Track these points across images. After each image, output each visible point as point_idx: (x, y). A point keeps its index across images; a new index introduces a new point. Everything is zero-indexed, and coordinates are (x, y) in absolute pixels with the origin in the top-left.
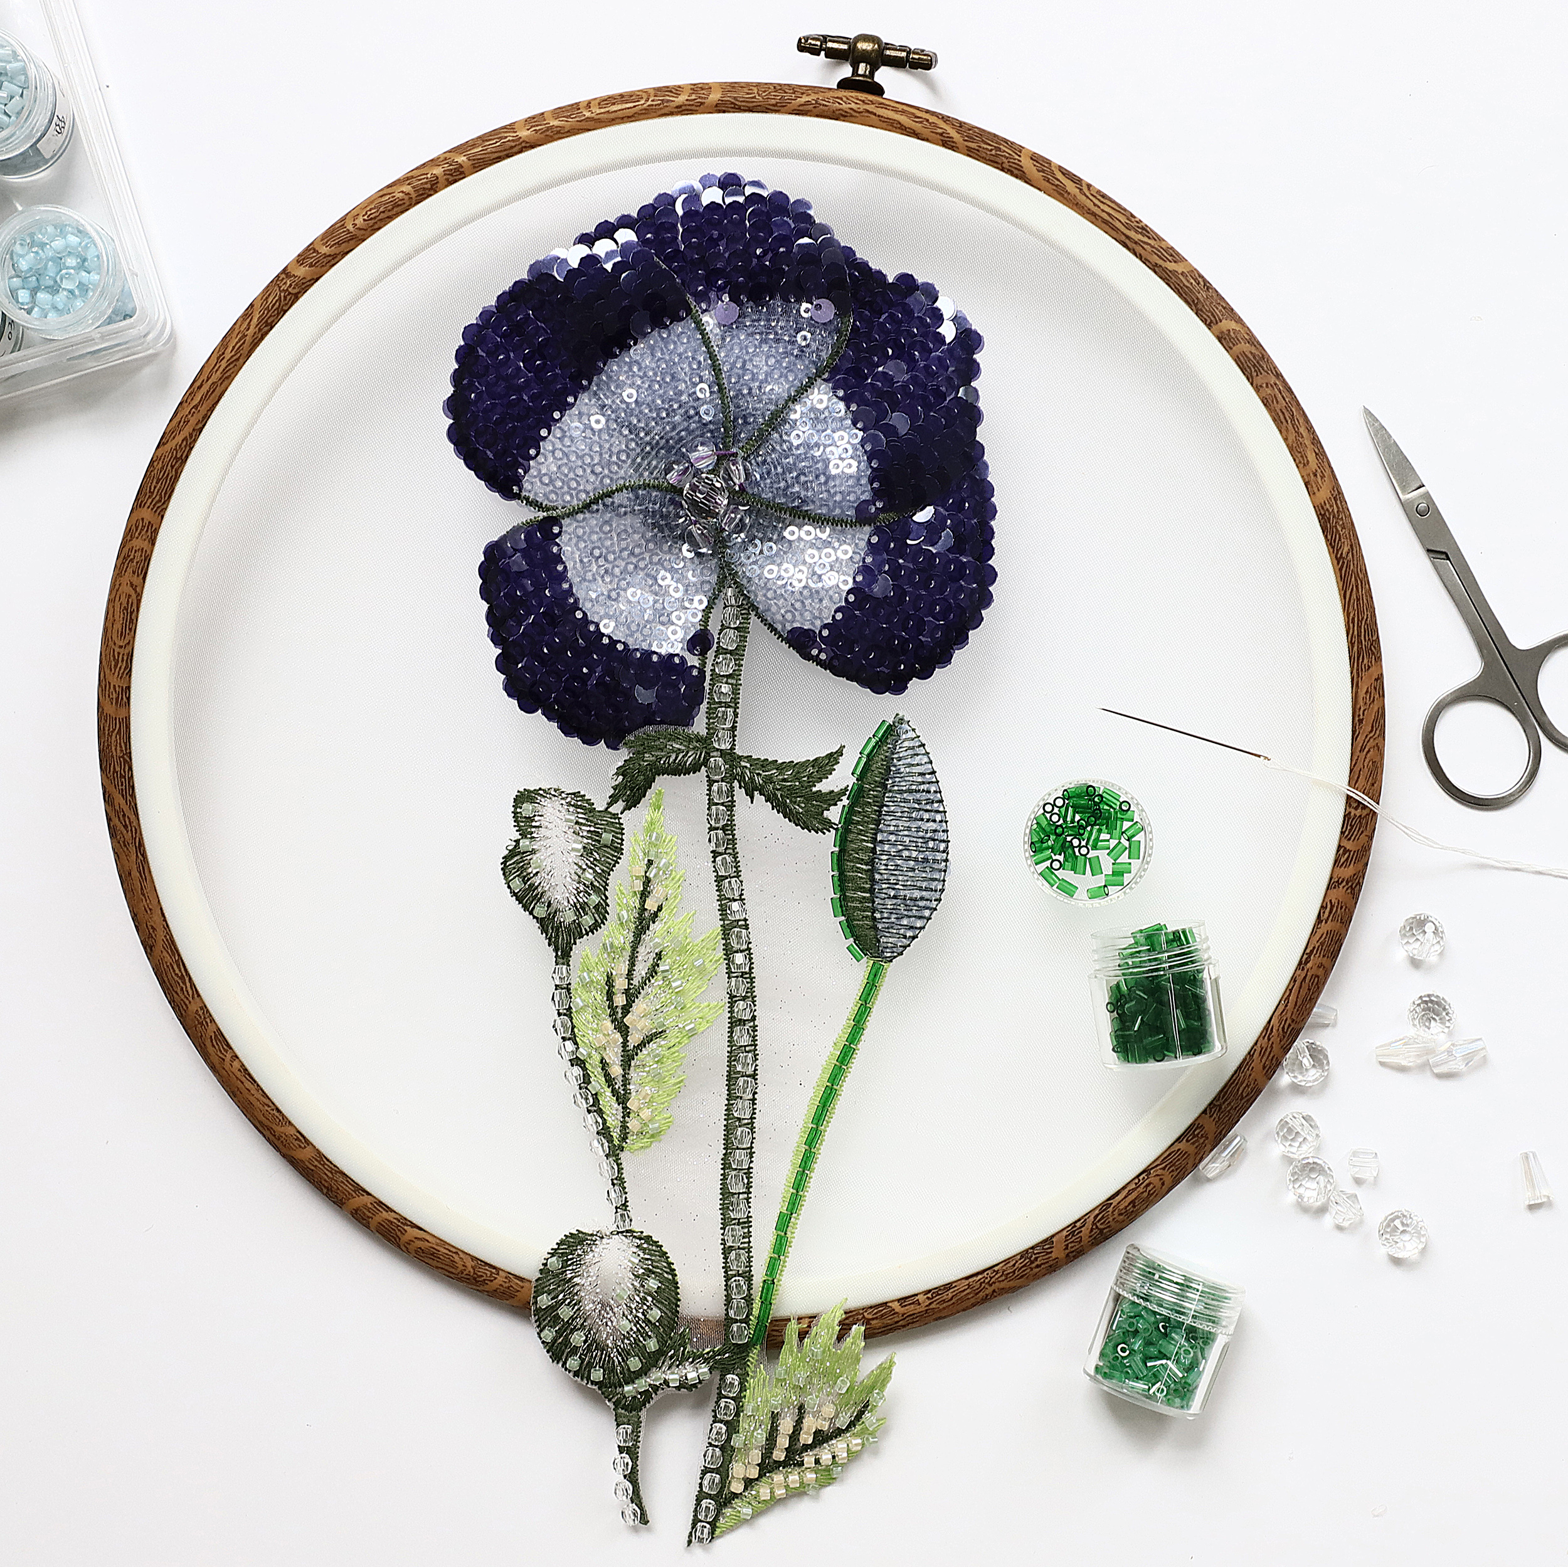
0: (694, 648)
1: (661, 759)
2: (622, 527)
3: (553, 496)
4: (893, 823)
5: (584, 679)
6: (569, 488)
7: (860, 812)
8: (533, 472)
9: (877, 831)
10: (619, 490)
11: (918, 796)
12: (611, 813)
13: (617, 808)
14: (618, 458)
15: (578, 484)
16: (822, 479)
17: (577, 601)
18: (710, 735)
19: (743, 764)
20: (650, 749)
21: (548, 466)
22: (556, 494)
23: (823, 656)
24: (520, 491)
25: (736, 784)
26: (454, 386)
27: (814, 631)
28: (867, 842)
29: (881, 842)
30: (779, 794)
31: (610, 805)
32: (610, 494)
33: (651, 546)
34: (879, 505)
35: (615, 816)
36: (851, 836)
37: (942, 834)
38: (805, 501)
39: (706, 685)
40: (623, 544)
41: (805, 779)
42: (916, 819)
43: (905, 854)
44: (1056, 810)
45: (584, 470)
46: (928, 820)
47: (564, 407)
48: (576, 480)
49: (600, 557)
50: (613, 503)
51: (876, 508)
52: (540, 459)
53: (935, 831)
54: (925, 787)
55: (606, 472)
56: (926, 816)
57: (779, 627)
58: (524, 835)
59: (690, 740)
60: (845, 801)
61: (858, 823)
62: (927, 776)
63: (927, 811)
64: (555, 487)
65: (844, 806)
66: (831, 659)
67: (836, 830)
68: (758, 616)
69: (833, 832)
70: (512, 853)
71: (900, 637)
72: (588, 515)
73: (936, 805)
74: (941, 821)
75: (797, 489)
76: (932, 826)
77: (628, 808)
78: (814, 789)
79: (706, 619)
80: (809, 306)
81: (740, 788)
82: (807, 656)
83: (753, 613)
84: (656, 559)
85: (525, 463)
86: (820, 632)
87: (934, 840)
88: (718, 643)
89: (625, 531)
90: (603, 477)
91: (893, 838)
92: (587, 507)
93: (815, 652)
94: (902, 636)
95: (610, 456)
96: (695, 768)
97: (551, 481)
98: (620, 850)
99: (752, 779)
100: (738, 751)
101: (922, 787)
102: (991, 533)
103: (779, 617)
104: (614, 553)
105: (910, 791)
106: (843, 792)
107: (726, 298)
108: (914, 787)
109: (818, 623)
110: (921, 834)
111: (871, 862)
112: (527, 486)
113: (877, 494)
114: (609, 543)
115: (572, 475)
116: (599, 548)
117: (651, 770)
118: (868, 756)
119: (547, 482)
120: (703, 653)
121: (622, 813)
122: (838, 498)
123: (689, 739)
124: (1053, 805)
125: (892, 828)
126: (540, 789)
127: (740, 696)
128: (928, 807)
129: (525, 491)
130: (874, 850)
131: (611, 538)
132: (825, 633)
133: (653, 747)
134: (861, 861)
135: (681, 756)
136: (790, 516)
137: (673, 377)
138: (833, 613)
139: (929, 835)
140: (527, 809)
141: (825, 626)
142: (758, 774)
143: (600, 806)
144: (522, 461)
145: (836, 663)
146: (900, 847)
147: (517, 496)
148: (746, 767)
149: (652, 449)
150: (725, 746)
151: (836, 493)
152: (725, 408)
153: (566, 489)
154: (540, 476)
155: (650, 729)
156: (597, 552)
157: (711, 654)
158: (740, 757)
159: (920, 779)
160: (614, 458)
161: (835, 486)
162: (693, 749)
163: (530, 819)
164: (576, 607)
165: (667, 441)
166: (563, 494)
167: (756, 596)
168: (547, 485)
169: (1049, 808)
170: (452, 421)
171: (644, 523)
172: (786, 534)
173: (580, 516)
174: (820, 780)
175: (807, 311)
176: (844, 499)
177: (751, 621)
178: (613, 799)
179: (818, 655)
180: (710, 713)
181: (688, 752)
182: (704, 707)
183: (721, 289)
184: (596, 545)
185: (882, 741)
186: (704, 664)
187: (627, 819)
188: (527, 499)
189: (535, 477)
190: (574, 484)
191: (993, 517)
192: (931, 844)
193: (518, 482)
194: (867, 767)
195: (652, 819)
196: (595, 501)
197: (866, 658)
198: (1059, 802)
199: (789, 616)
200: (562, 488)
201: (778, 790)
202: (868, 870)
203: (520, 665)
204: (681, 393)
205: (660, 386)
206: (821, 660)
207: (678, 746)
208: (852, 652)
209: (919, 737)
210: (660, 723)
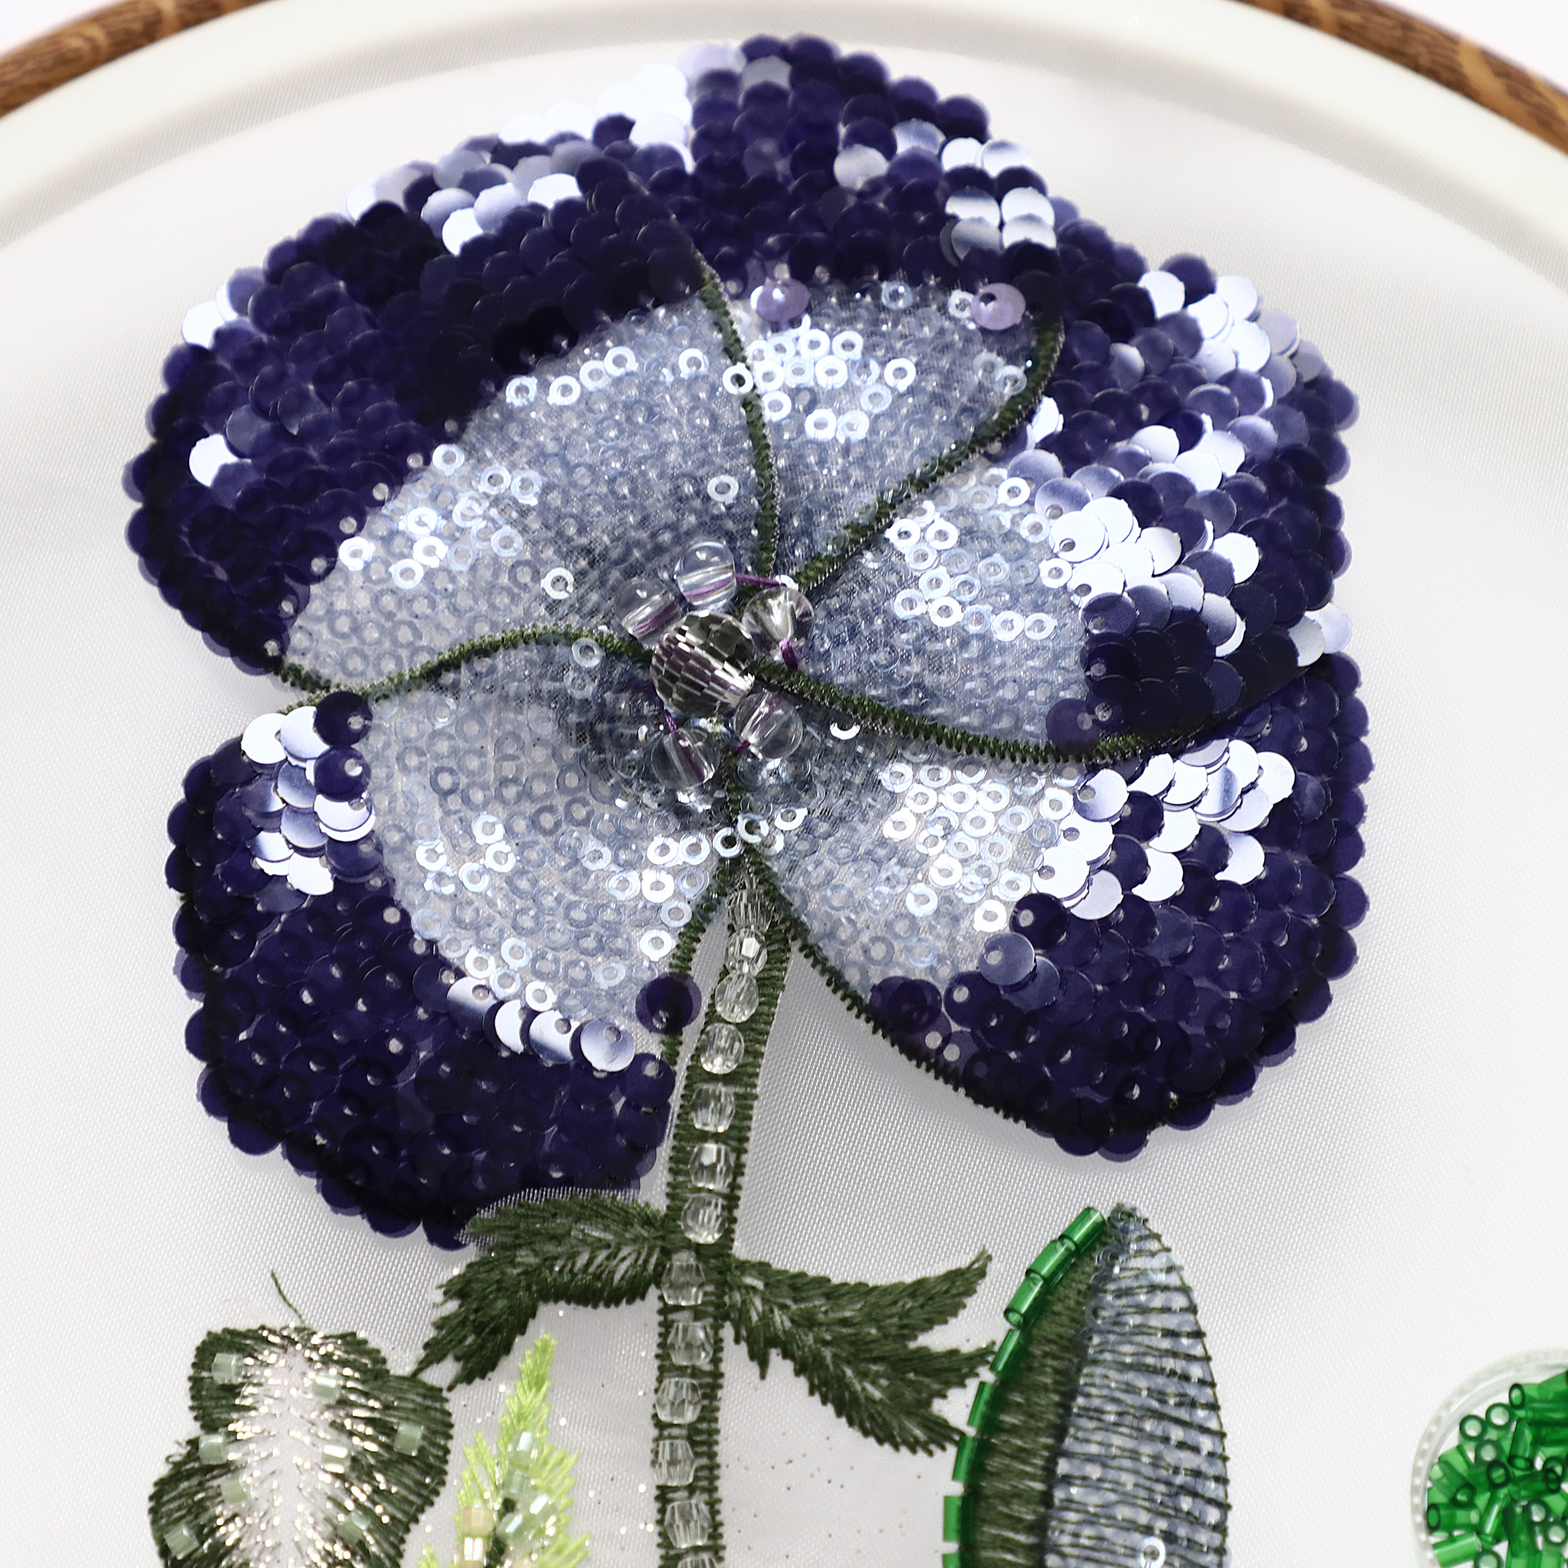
0: (653, 1012)
1: (556, 1258)
2: (509, 727)
3: (356, 663)
4: (1098, 1436)
5: (393, 1066)
6: (395, 642)
7: (1018, 1404)
8: (315, 607)
9: (1057, 1452)
10: (511, 643)
11: (1160, 1381)
12: (424, 1385)
13: (441, 1374)
14: (513, 578)
15: (417, 634)
16: (975, 647)
17: (389, 885)
18: (675, 1212)
19: (749, 1280)
20: (530, 1240)
21: (350, 597)
22: (365, 657)
23: (952, 1054)
24: (283, 650)
25: (727, 1332)
26: (156, 434)
27: (934, 990)
28: (1033, 1477)
29: (1067, 1480)
30: (827, 1353)
31: (424, 1364)
32: (486, 650)
33: (572, 780)
34: (1103, 715)
35: (434, 1393)
36: (995, 1463)
37: (1212, 1485)
38: (933, 696)
39: (675, 1101)
40: (509, 769)
41: (895, 1320)
42: (1151, 1437)
43: (1123, 1512)
44: (1492, 1435)
45: (433, 605)
46: (1181, 1445)
47: (398, 477)
48: (410, 625)
49: (452, 791)
50: (492, 670)
51: (1096, 722)
52: (335, 579)
53: (1197, 1474)
54: (1177, 1365)
55: (483, 607)
56: (1177, 1434)
57: (853, 977)
58: (210, 1426)
59: (627, 1223)
60: (987, 1375)
61: (1014, 1430)
62: (1185, 1341)
63: (1178, 1422)
64: (363, 641)
65: (982, 1384)
66: (970, 1062)
67: (960, 1445)
68: (811, 951)
69: (952, 1450)
70: (178, 1473)
71: (1134, 1019)
72: (433, 697)
73: (1201, 1414)
74: (1211, 1455)
75: (916, 668)
76: (1187, 1459)
77: (467, 1377)
78: (912, 1345)
79: (684, 955)
80: (969, 297)
81: (737, 1341)
82: (915, 1053)
83: (795, 946)
84: (580, 812)
85: (299, 588)
86: (950, 992)
87: (1195, 1494)
88: (712, 1006)
89: (517, 737)
90: (475, 619)
91: (1094, 1472)
92: (432, 675)
93: (933, 1040)
94: (1140, 1015)
95: (496, 575)
96: (633, 1291)
97: (356, 629)
98: (439, 1474)
99: (766, 1318)
100: (740, 1250)
101: (1170, 1364)
102: (1358, 809)
103: (854, 953)
104: (484, 787)
105: (1139, 1368)
106: (980, 1357)
107: (783, 272)
108: (1150, 1360)
109: (946, 973)
110: (1163, 1473)
111: (1040, 1528)
112: (297, 639)
113: (1098, 690)
114: (473, 763)
115: (403, 615)
116: (452, 772)
117: (528, 1288)
118: (1047, 1280)
119: (346, 629)
120: (673, 1030)
121: (450, 1388)
122: (1008, 693)
123: (626, 1217)
124: (1486, 1423)
125: (1094, 1449)
126: (263, 1328)
127: (753, 1125)
128: (1183, 1414)
129: (295, 651)
130: (1046, 1499)
131: (481, 753)
132: (961, 995)
133: (537, 1233)
134: (1015, 1523)
135: (602, 1256)
136: (897, 728)
137: (651, 413)
138: (982, 949)
139: (1179, 1480)
140: (227, 1368)
141: (962, 979)
142: (783, 1307)
143: (401, 1363)
144: (291, 583)
145: (981, 1070)
146: (1112, 1497)
147: (273, 666)
148: (754, 1289)
149: (592, 564)
150: (708, 1236)
151: (1003, 683)
152: (763, 489)
153: (387, 645)
154: (331, 615)
155: (534, 1197)
156: (445, 781)
157: (690, 1035)
158: (744, 1267)
159: (1166, 1344)
160: (504, 580)
161: (1003, 666)
162: (634, 1241)
163: (232, 1390)
164: (385, 898)
165: (628, 552)
166: (379, 658)
167: (805, 902)
168: (344, 636)
169: (1473, 1430)
170: (138, 506)
171: (562, 725)
172: (884, 776)
173: (417, 696)
174: (929, 1324)
175: (962, 306)
176: (1021, 696)
177: (791, 965)
178: (434, 1353)
179: (940, 1050)
180: (681, 1162)
181: (619, 1249)
182: (664, 1151)
183: (772, 256)
184: (446, 763)
185: (1081, 1252)
186: (672, 1055)
187: (460, 1402)
188: (296, 670)
189: (319, 620)
190: (405, 635)
191: (1364, 778)
192: (1186, 1503)
193: (279, 630)
194: (1040, 1306)
195: (521, 1406)
196: (451, 664)
197: (1053, 1062)
198: (1499, 1418)
199: (878, 951)
200: (378, 642)
201: (826, 1343)
202: (1030, 1548)
203: (243, 1036)
204: (665, 447)
205: (621, 432)
206: (947, 1064)
207: (596, 1234)
208: (1020, 1044)
209: (1168, 1250)
210: (557, 1183)
